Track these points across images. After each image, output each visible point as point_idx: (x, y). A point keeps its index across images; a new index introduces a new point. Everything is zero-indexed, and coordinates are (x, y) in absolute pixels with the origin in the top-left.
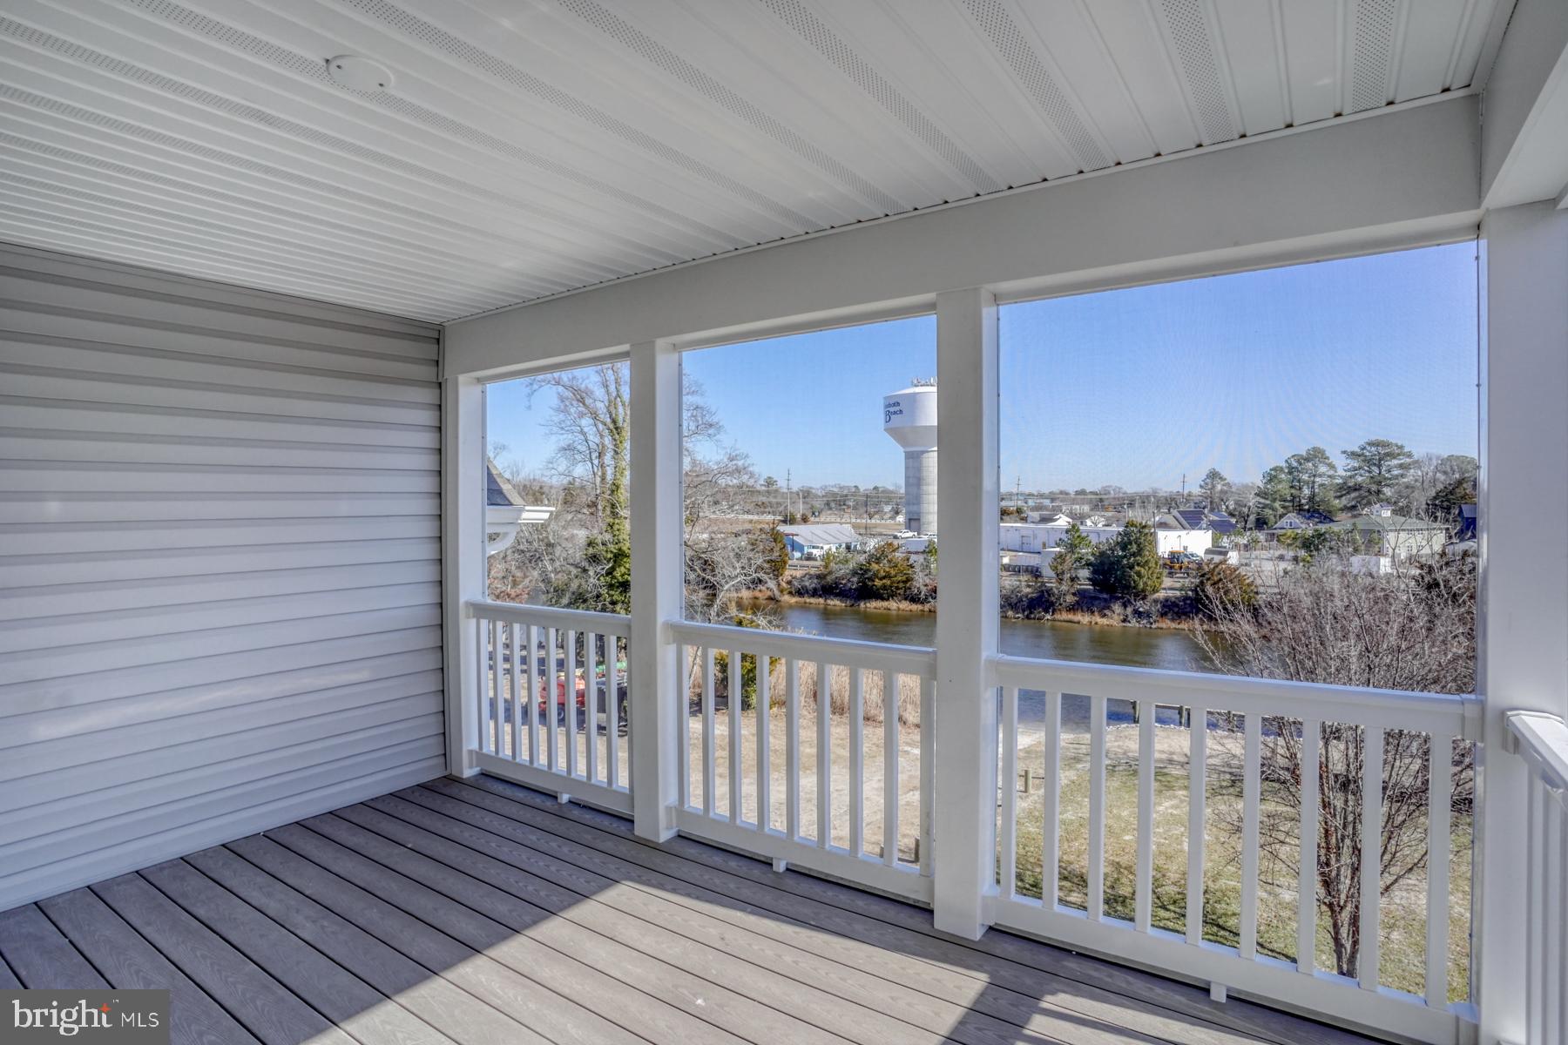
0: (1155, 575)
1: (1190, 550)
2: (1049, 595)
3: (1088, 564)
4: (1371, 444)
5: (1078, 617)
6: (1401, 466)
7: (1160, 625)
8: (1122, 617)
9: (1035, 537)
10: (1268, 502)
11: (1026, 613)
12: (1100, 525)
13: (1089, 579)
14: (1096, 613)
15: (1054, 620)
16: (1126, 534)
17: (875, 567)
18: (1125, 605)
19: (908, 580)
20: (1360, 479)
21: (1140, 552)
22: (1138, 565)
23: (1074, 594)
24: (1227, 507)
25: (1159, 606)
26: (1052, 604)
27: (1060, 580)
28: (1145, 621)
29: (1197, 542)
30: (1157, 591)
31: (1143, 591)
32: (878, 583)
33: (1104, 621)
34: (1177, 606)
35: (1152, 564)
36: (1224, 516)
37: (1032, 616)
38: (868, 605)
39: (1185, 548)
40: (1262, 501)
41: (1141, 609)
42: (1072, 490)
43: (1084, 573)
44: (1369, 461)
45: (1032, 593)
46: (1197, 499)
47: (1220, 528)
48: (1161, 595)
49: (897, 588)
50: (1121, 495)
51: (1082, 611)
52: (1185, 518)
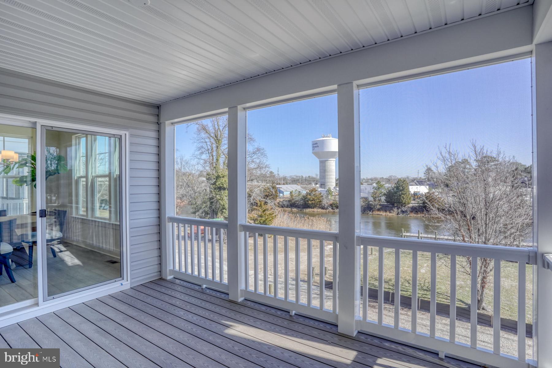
0: (409, 198)
2: (371, 206)
3: (385, 194)
5: (381, 213)
7: (411, 215)
8: (397, 213)
10: (448, 178)
13: (385, 200)
14: (388, 212)
15: (373, 214)
16: (398, 184)
17: (309, 197)
18: (398, 209)
19: (320, 202)
21: (403, 190)
22: (403, 194)
23: (380, 205)
24: (434, 180)
25: (410, 209)
26: (372, 209)
27: (375, 200)
28: (405, 214)
29: (423, 190)
30: (409, 204)
31: (405, 203)
32: (310, 202)
33: (391, 214)
34: (416, 209)
35: (408, 195)
36: (432, 182)
37: (365, 213)
38: (307, 210)
39: (419, 191)
40: (446, 178)
41: (404, 210)
43: (383, 198)
45: (365, 205)
47: (431, 186)
48: (411, 205)
49: (317, 204)
51: (383, 211)
52: (418, 183)
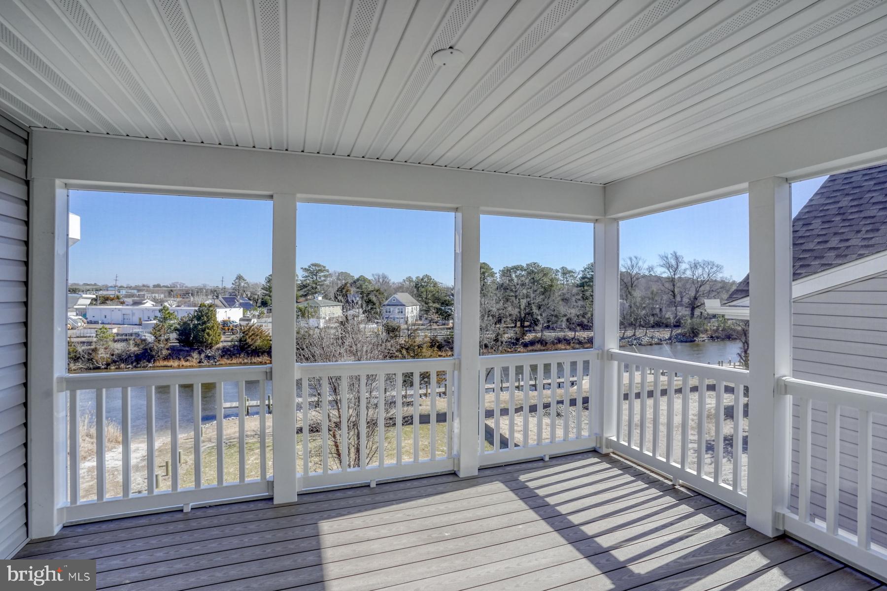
0: (217, 334)
1: (232, 319)
2: (151, 351)
3: (176, 329)
4: (313, 265)
5: (171, 363)
6: (325, 276)
7: (221, 362)
8: (198, 360)
9: (133, 314)
10: (267, 293)
11: (134, 364)
12: (174, 306)
13: (177, 339)
14: (182, 359)
15: (155, 367)
16: (200, 311)
18: (200, 353)
20: (308, 281)
21: (208, 321)
22: (208, 329)
23: (168, 349)
24: (247, 295)
25: (220, 352)
26: (153, 357)
27: (158, 341)
28: (212, 361)
29: (235, 315)
30: (218, 343)
31: (211, 344)
33: (188, 363)
34: (230, 351)
35: (215, 328)
36: (246, 300)
37: (139, 365)
39: (229, 318)
40: (265, 292)
41: (209, 355)
42: (151, 284)
43: (174, 336)
44: (312, 273)
45: (138, 351)
46: (231, 291)
47: (246, 306)
48: (221, 345)
50: (184, 288)
51: (173, 359)
52: (226, 302)
